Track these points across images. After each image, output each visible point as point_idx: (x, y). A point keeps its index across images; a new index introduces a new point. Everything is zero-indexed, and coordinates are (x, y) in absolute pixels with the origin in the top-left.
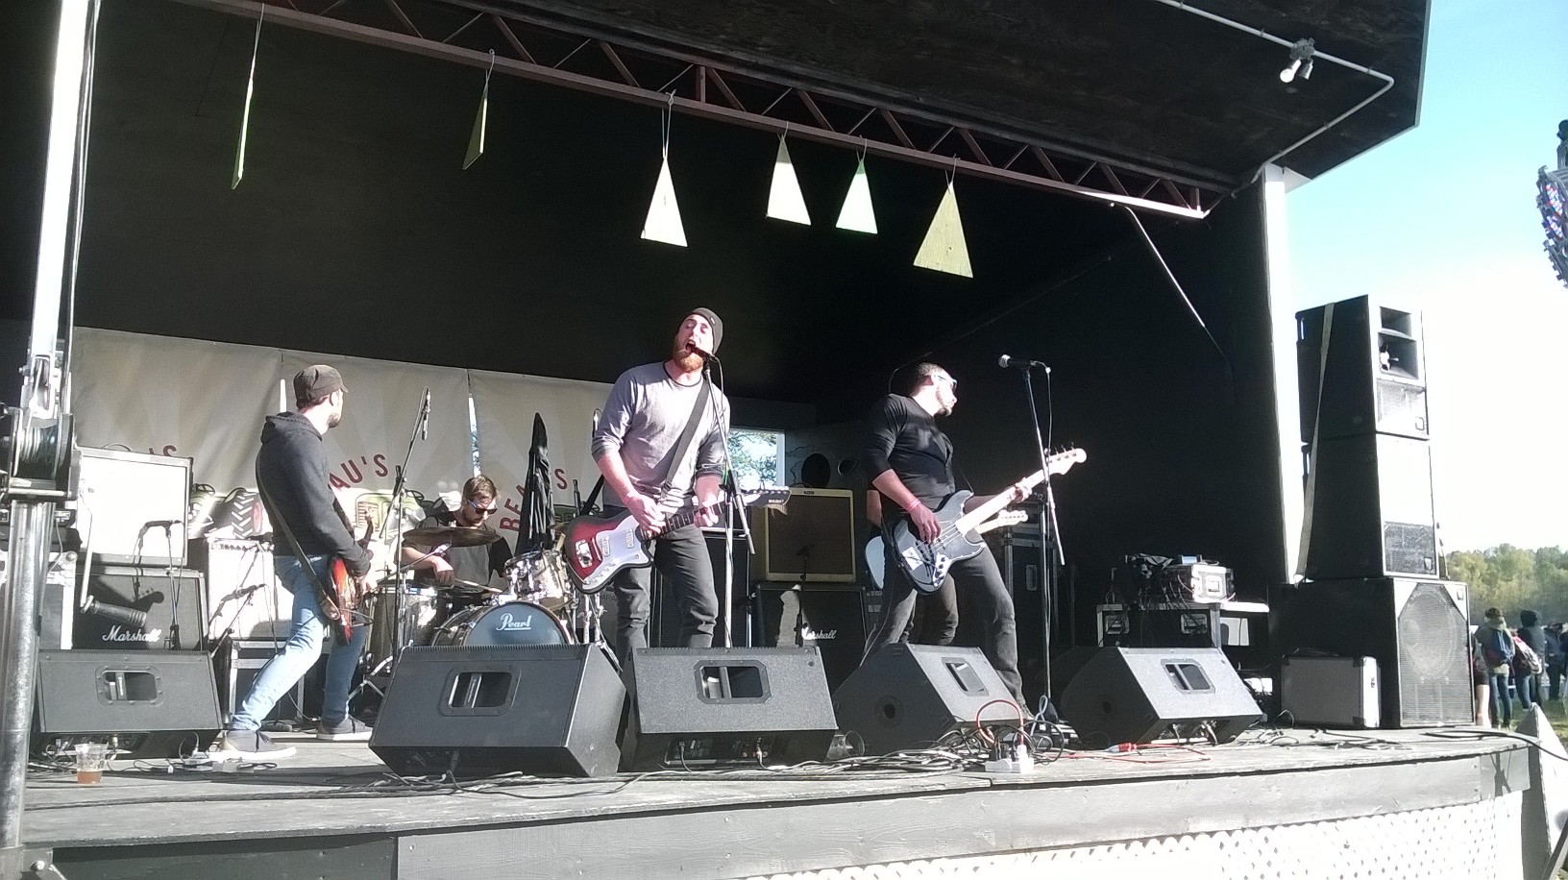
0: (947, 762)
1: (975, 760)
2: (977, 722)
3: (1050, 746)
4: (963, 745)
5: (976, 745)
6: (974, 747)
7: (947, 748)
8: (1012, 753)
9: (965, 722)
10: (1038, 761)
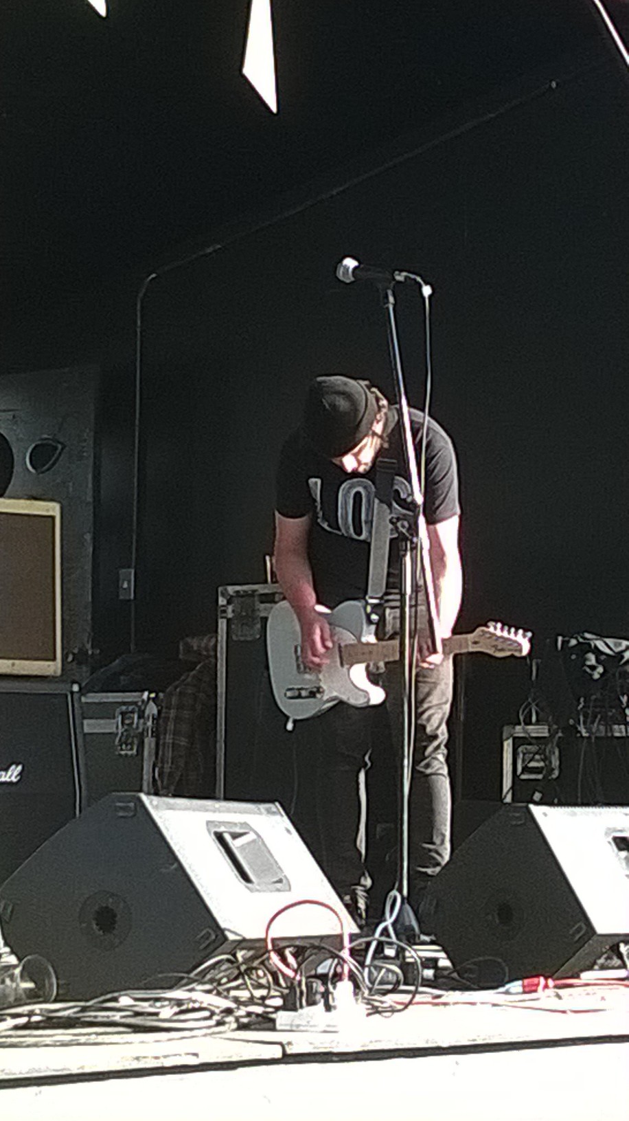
0: (207, 1014)
1: (259, 1010)
2: (265, 940)
3: (398, 983)
4: (240, 981)
5: (263, 981)
6: (260, 986)
7: (208, 987)
8: (326, 995)
9: (244, 940)
10: (376, 1011)
